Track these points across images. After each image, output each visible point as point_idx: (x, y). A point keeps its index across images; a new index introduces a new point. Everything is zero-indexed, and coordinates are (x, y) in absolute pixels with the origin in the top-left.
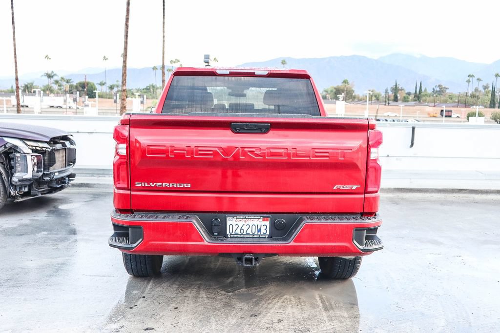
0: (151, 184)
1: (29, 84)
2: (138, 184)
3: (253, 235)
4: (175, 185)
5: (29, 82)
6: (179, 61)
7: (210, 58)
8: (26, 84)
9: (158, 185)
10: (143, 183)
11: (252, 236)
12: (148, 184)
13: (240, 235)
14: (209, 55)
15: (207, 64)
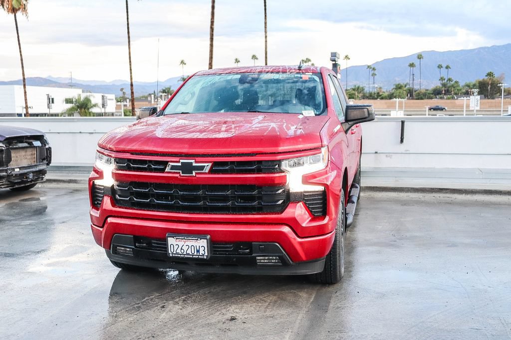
1: (166, 89)
5: (167, 87)
6: (309, 60)
7: (337, 56)
8: (164, 89)
14: (336, 53)
15: (334, 62)
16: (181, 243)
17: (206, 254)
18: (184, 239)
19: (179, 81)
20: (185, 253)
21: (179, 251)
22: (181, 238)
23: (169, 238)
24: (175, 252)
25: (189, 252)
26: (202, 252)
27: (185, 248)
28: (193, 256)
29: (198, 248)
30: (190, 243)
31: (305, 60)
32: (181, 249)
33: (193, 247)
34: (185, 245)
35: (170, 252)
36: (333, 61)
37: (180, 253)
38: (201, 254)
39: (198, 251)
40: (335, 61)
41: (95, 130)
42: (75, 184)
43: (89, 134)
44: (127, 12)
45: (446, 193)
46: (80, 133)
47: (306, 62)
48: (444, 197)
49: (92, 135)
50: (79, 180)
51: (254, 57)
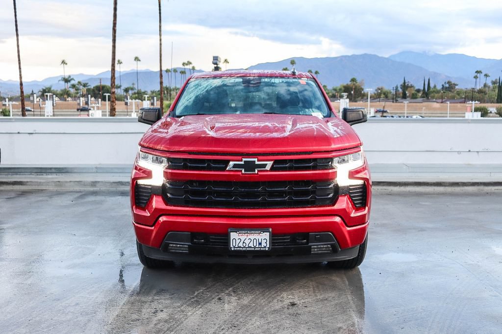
1: (47, 88)
6: (190, 63)
7: (219, 59)
8: (44, 88)
14: (218, 57)
15: (216, 66)
16: (243, 237)
17: (268, 246)
18: (247, 233)
19: (60, 80)
20: (247, 246)
21: (241, 245)
22: (244, 232)
23: (231, 233)
24: (237, 246)
25: (251, 245)
26: (263, 244)
27: (247, 242)
28: (255, 248)
29: (260, 241)
30: (252, 237)
31: (186, 63)
32: (244, 243)
33: (255, 240)
34: (248, 238)
35: (231, 246)
36: (214, 64)
37: (242, 246)
38: (263, 247)
39: (260, 244)
40: (217, 64)
41: (35, 131)
42: (20, 186)
43: (28, 135)
44: (15, 9)
45: (384, 185)
46: (19, 133)
47: (187, 65)
48: (382, 189)
49: (31, 135)
50: (24, 182)
51: (137, 59)
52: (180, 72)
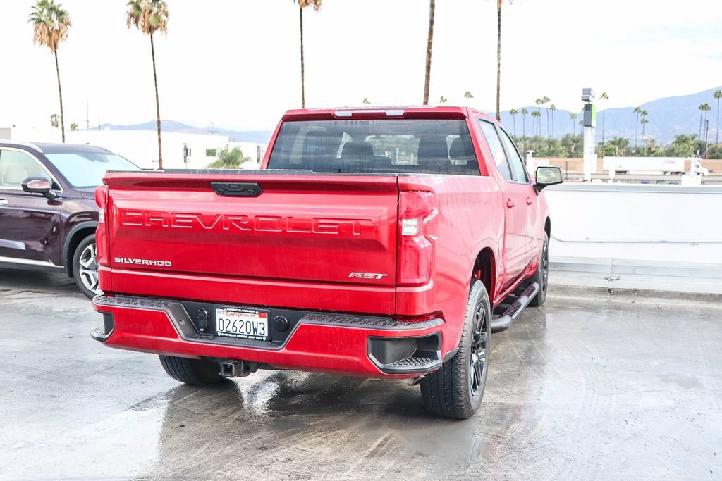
0: (130, 260)
2: (117, 260)
3: (248, 336)
4: (155, 262)
6: (548, 100)
7: (592, 93)
9: (138, 261)
10: (122, 259)
11: (246, 337)
12: (127, 261)
13: (232, 334)
14: (590, 90)
15: (587, 103)
31: (542, 99)
36: (585, 100)
40: (588, 101)
47: (542, 102)
51: (468, 94)
52: (532, 114)
